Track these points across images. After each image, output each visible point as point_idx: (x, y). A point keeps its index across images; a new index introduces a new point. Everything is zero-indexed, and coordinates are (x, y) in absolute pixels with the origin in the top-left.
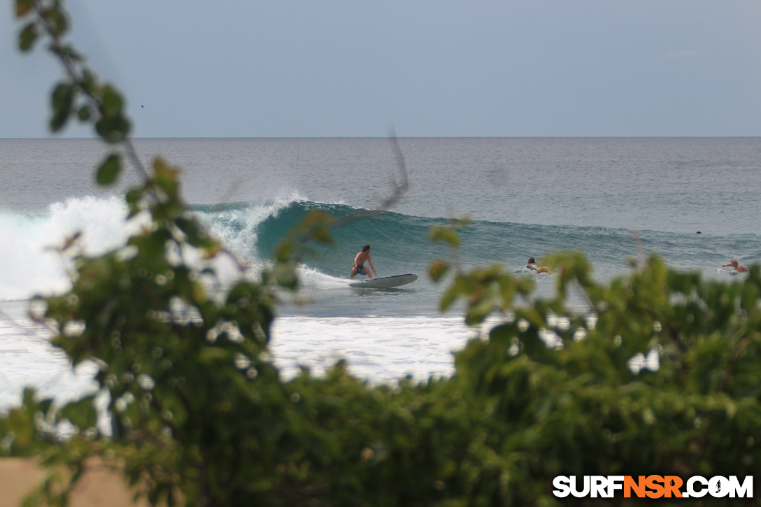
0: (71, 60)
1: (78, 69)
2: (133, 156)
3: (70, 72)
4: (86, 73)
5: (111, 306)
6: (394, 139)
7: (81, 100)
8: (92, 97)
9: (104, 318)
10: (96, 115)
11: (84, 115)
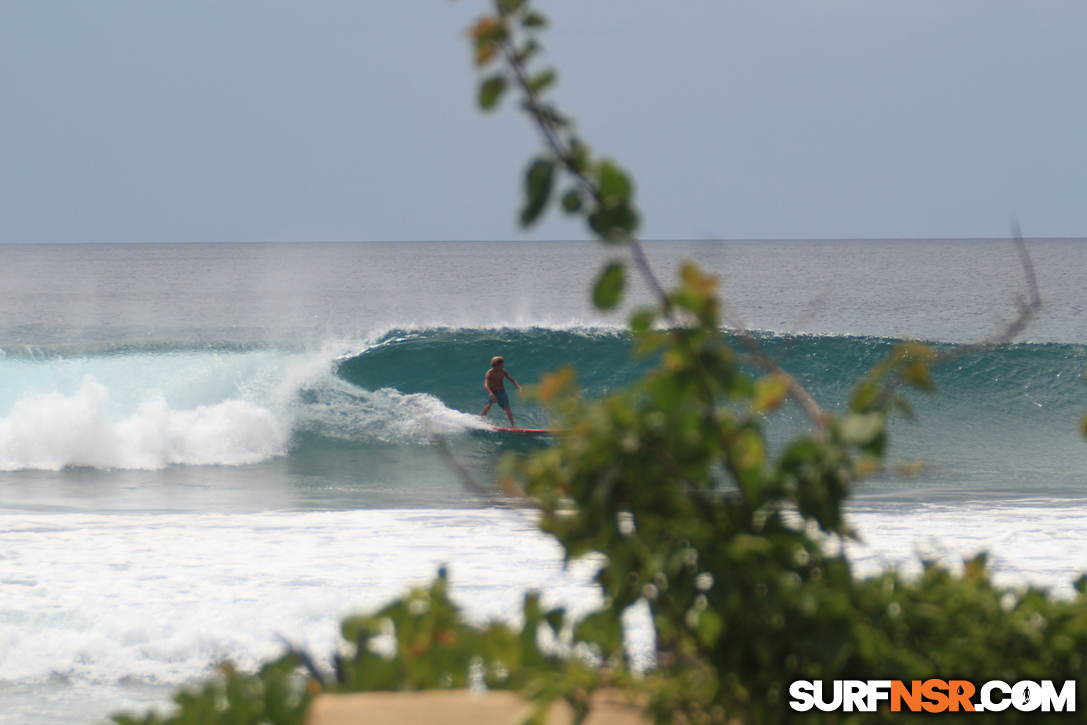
0: (554, 124)
1: (562, 137)
2: (642, 263)
3: (552, 143)
4: (574, 143)
5: (613, 474)
6: (1019, 241)
7: (564, 182)
8: (584, 178)
9: (601, 493)
10: (590, 204)
11: (572, 204)
